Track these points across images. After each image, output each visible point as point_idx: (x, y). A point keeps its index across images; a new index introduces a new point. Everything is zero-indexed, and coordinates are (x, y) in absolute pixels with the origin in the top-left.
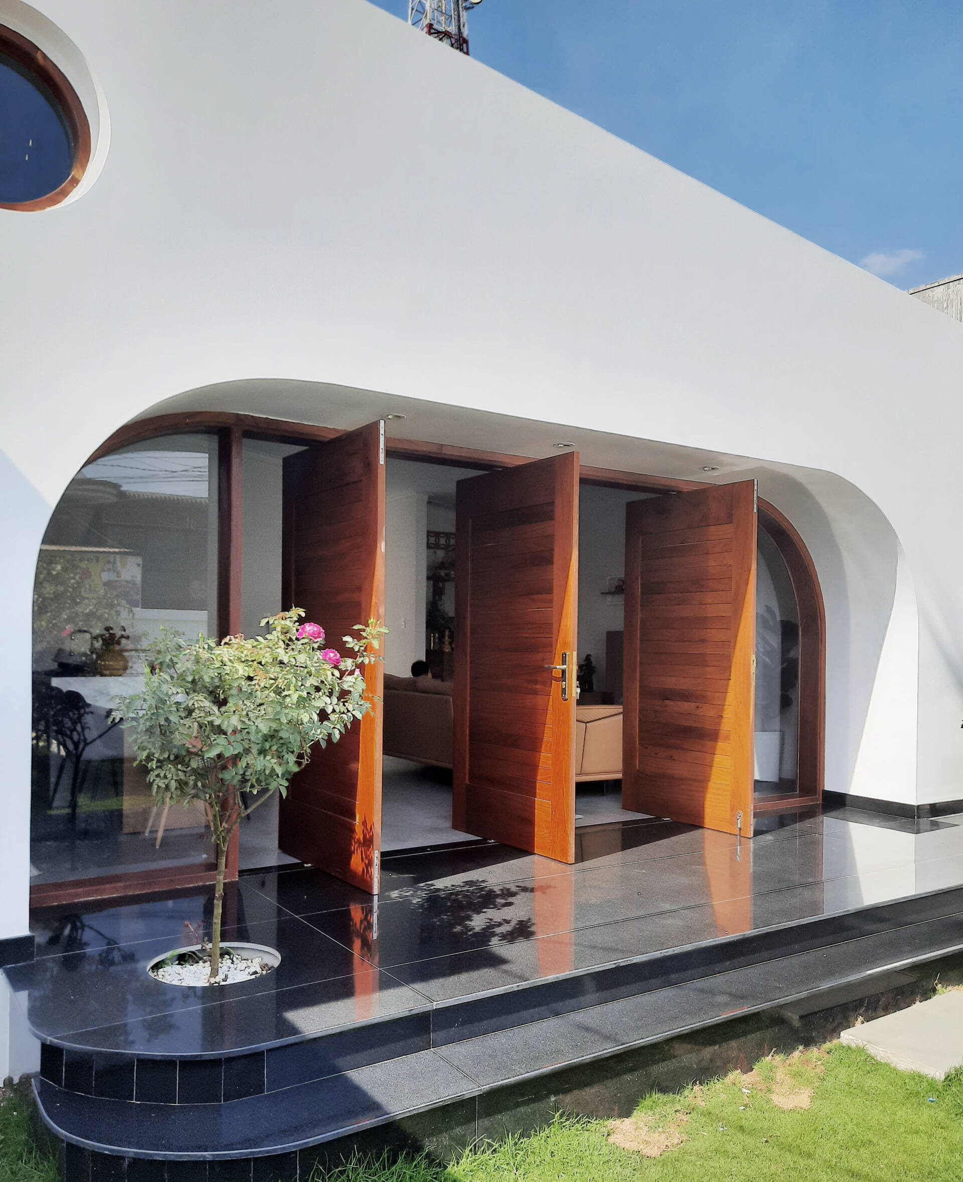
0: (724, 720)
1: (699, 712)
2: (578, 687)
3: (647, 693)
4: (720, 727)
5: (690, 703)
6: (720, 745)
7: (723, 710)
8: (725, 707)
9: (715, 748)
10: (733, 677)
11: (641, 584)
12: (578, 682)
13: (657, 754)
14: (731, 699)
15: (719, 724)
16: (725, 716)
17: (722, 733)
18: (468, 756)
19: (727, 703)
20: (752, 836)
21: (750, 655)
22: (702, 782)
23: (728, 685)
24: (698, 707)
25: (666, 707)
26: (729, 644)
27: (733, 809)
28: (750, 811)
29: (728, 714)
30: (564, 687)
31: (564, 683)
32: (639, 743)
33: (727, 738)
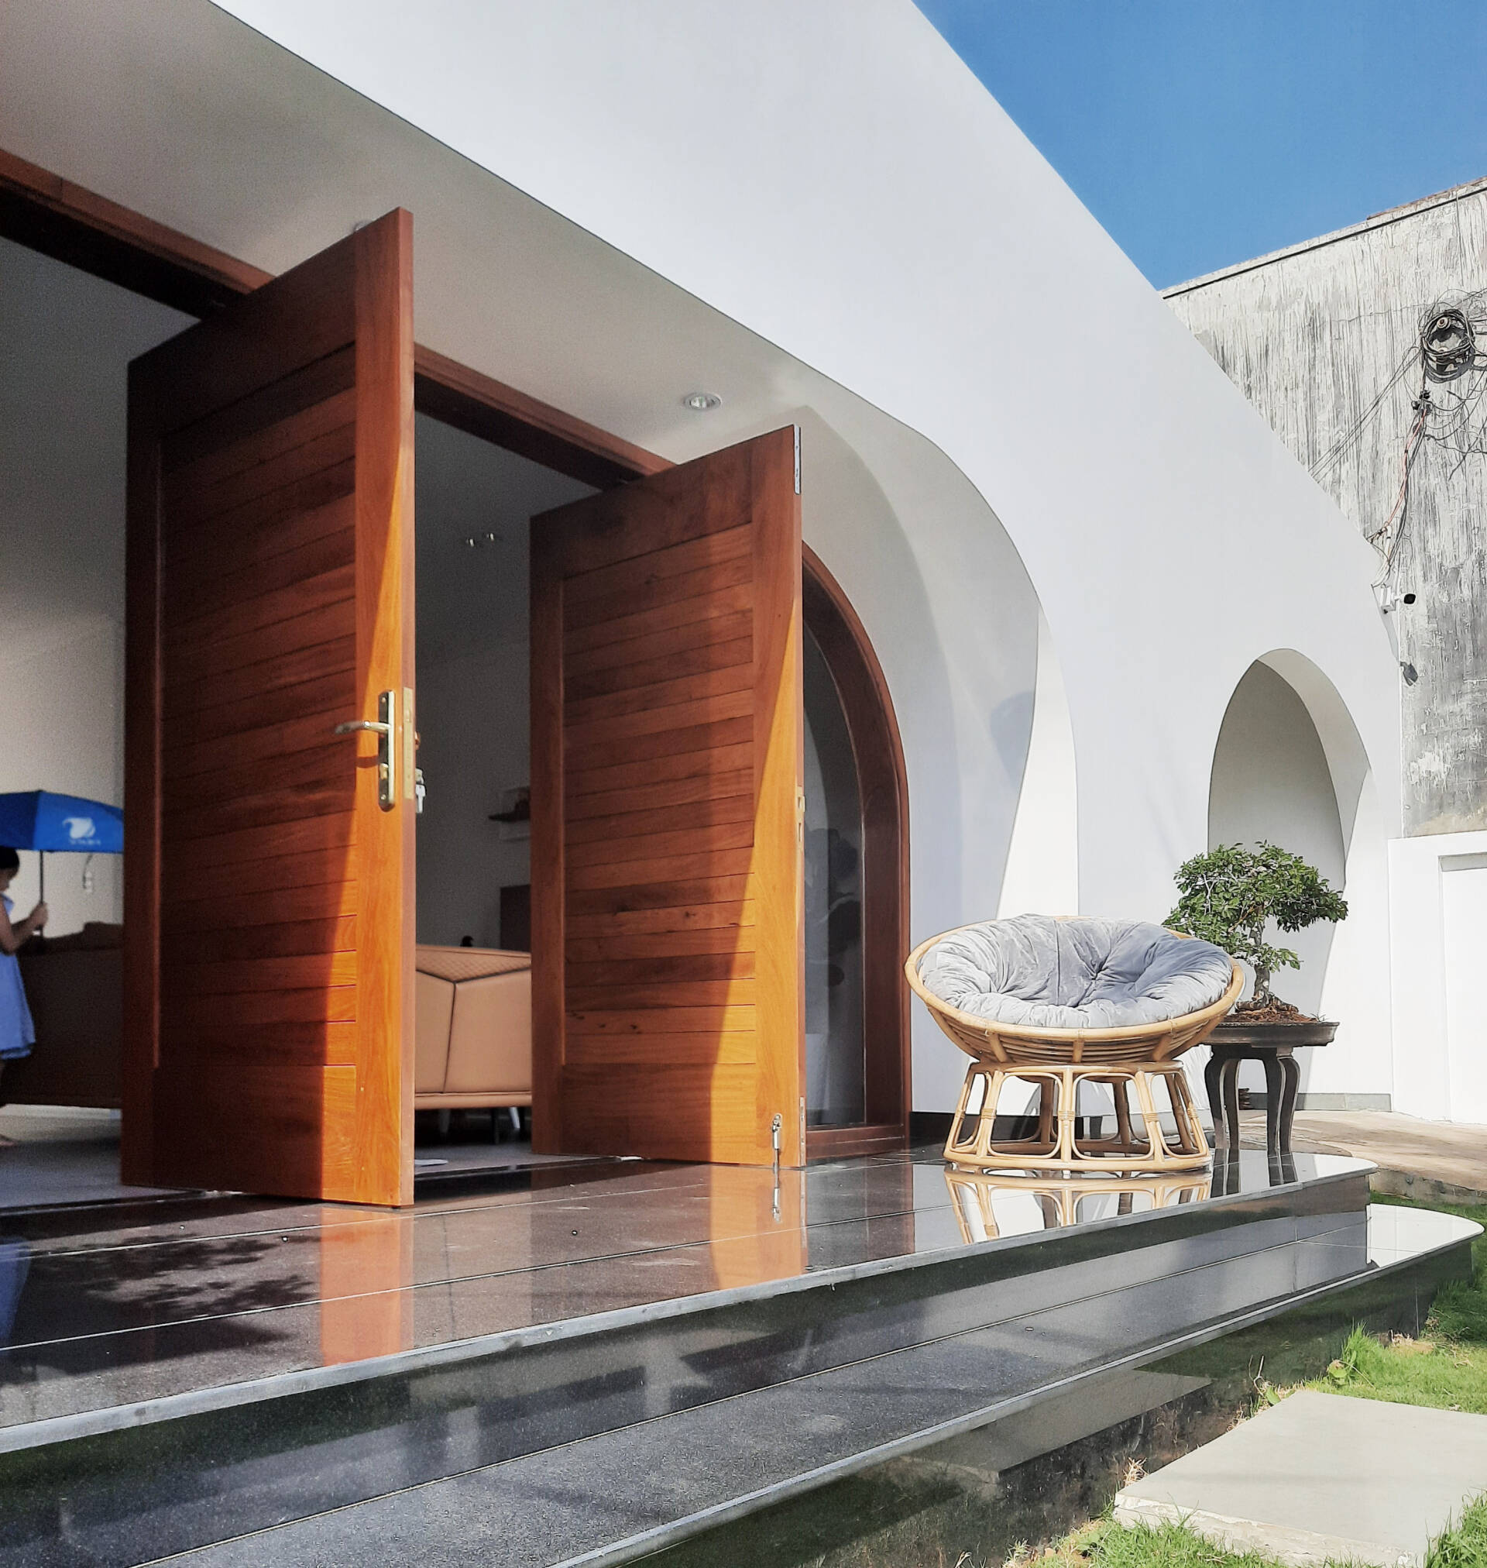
0: (743, 933)
1: (690, 924)
2: (419, 783)
3: (580, 902)
4: (734, 947)
5: (669, 910)
6: (736, 985)
7: (739, 913)
8: (746, 903)
9: (725, 994)
10: (757, 841)
11: (565, 680)
12: (420, 772)
13: (603, 1026)
14: (757, 884)
15: (734, 940)
16: (744, 923)
17: (739, 959)
18: (157, 1007)
19: (748, 895)
20: (804, 1163)
21: (793, 788)
22: (702, 1065)
23: (749, 859)
24: (687, 915)
25: (620, 925)
26: (749, 774)
27: (762, 1112)
28: (797, 1110)
29: (750, 916)
30: (384, 775)
31: (385, 766)
32: (566, 1011)
33: (748, 967)
